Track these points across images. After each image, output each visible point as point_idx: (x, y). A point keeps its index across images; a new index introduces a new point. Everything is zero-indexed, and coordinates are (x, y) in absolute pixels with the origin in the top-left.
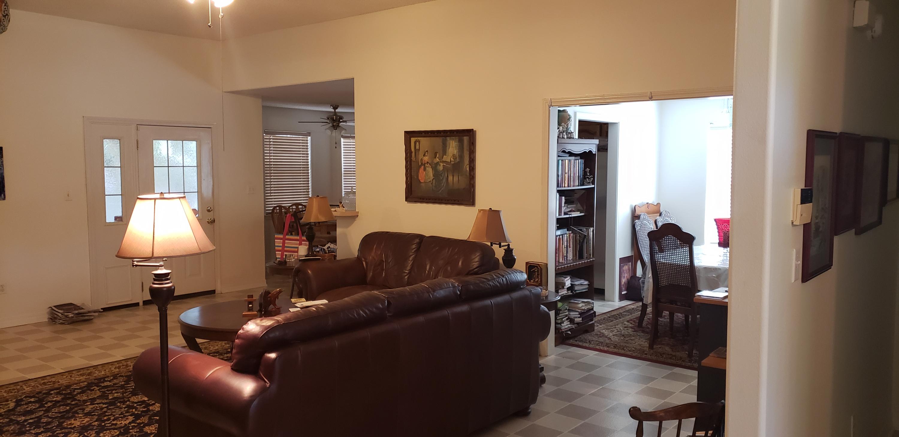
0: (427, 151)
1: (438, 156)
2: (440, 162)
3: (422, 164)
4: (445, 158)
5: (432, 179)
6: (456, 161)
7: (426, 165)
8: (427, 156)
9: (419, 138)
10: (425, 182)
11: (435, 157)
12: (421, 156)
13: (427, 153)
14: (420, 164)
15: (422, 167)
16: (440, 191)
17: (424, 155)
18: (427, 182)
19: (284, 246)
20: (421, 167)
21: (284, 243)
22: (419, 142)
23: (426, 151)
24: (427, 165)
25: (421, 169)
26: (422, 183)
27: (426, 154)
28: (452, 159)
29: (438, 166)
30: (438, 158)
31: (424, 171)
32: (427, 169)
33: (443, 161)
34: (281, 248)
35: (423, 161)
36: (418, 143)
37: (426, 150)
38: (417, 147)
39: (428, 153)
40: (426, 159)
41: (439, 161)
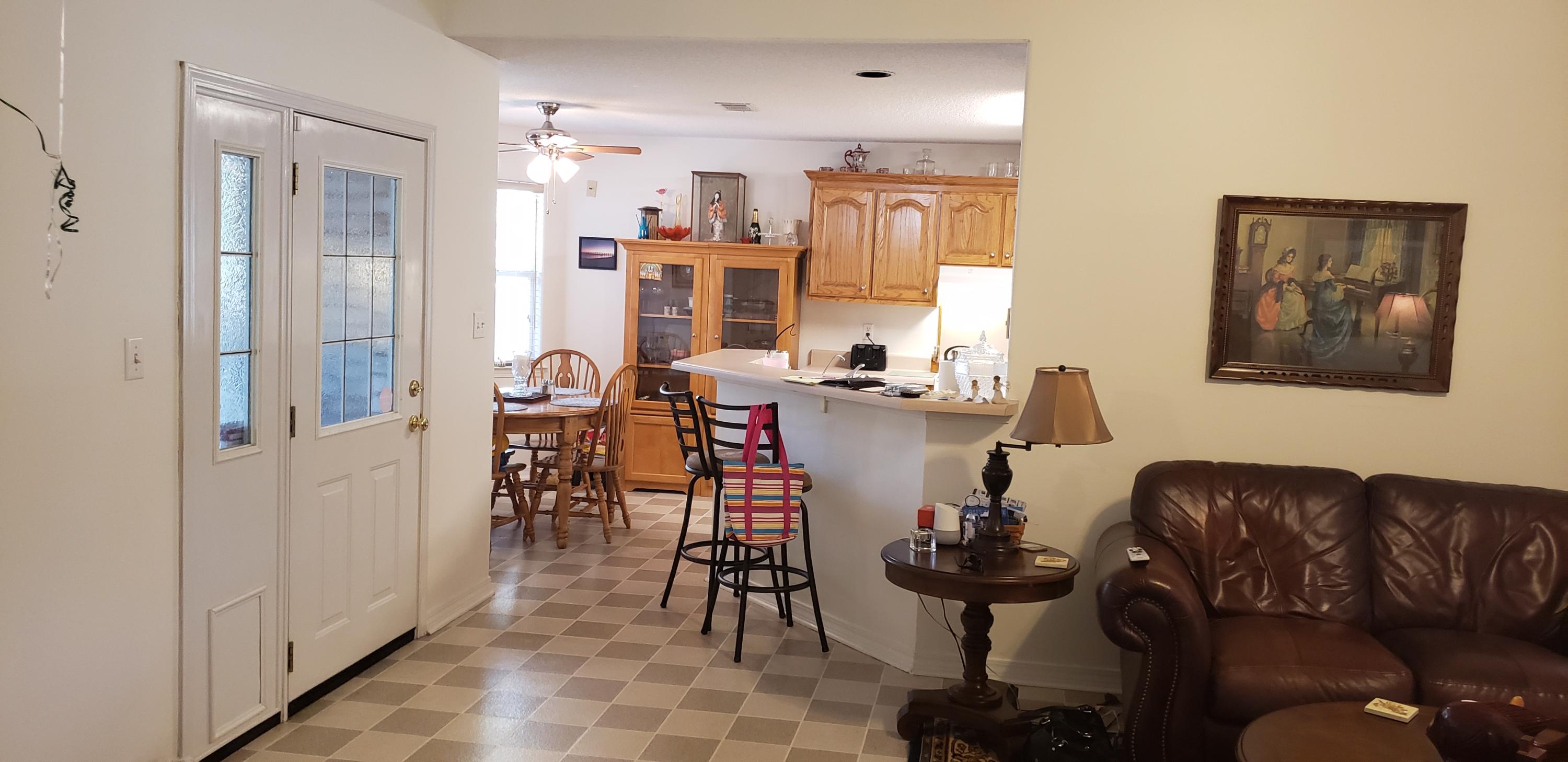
0: (1292, 251)
1: (1329, 264)
2: (1337, 281)
3: (1270, 284)
4: (1354, 271)
5: (1303, 322)
6: (1393, 280)
7: (1285, 286)
8: (1289, 263)
9: (1268, 217)
10: (1276, 330)
11: (1320, 268)
12: (1269, 260)
13: (1291, 255)
14: (1264, 282)
15: (1272, 291)
16: (1331, 354)
17: (1282, 261)
18: (1285, 330)
19: (748, 496)
20: (1268, 291)
21: (749, 487)
22: (1267, 226)
23: (1287, 250)
24: (1289, 285)
25: (1265, 294)
26: (1266, 331)
27: (1289, 259)
28: (1378, 275)
29: (1329, 290)
30: (1328, 269)
31: (1277, 302)
32: (1288, 296)
33: (1346, 278)
34: (741, 502)
35: (1277, 276)
36: (1261, 230)
37: (1291, 248)
38: (1259, 238)
39: (1293, 257)
40: (1286, 270)
41: (1333, 277)
